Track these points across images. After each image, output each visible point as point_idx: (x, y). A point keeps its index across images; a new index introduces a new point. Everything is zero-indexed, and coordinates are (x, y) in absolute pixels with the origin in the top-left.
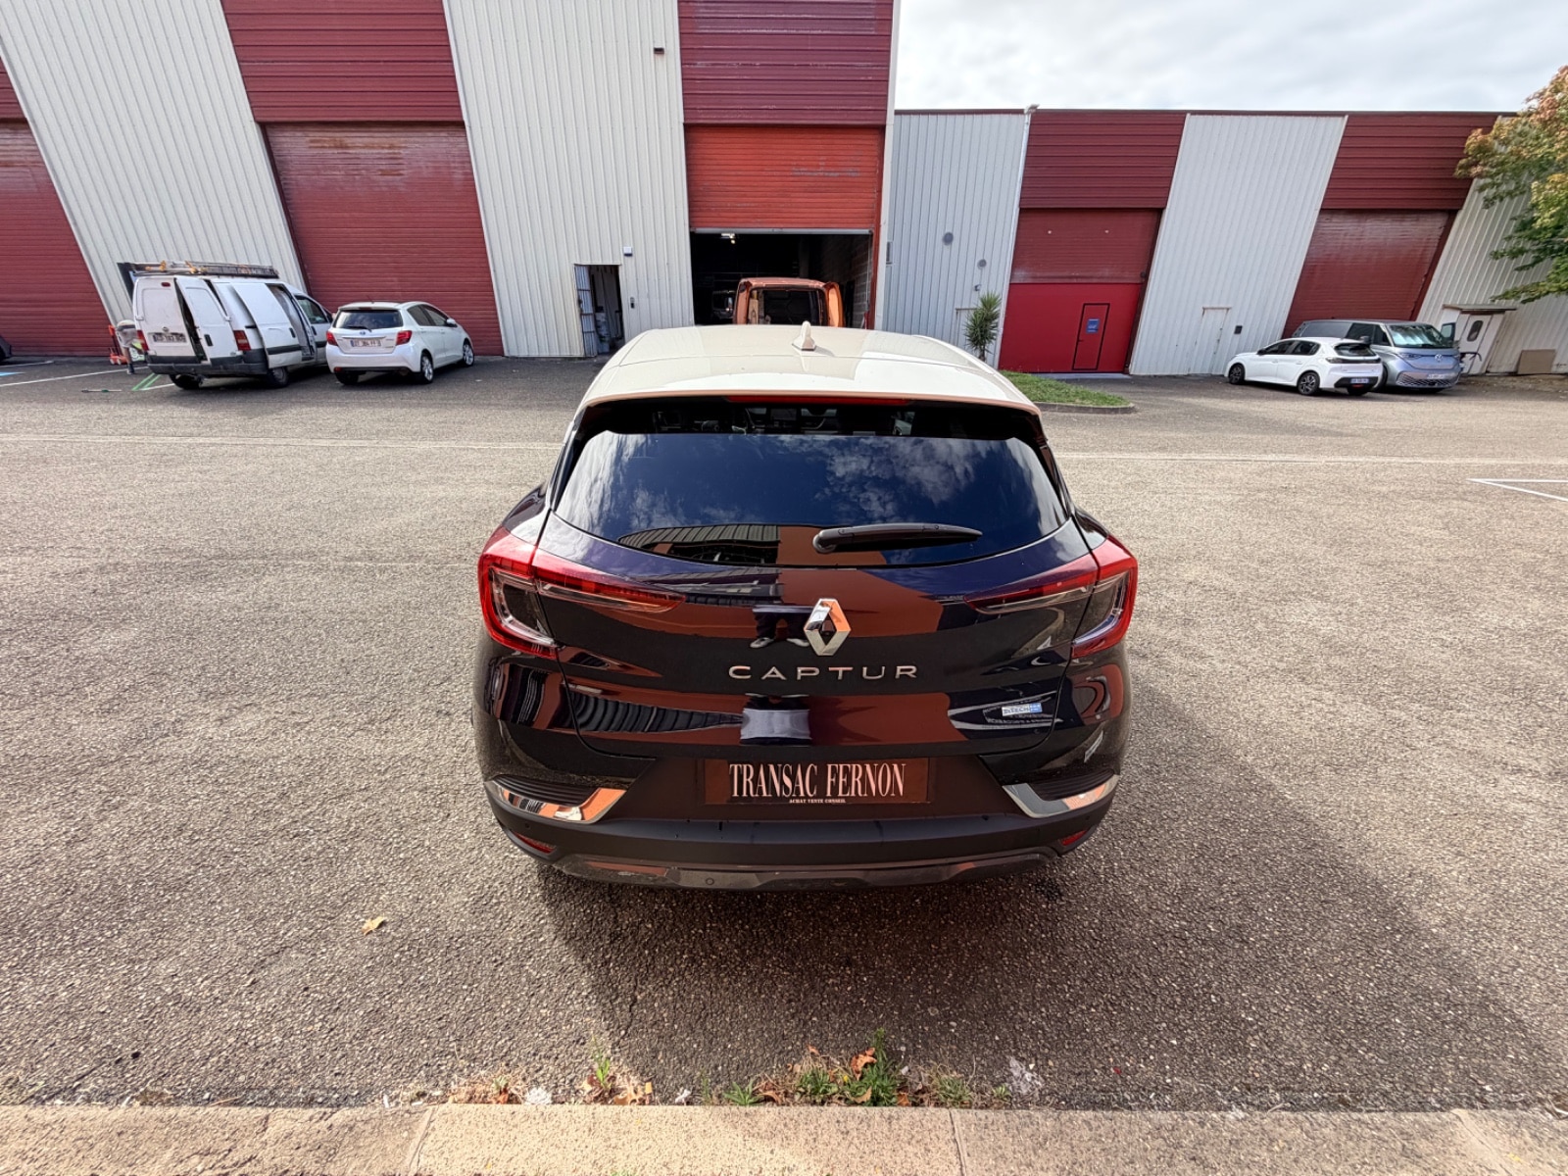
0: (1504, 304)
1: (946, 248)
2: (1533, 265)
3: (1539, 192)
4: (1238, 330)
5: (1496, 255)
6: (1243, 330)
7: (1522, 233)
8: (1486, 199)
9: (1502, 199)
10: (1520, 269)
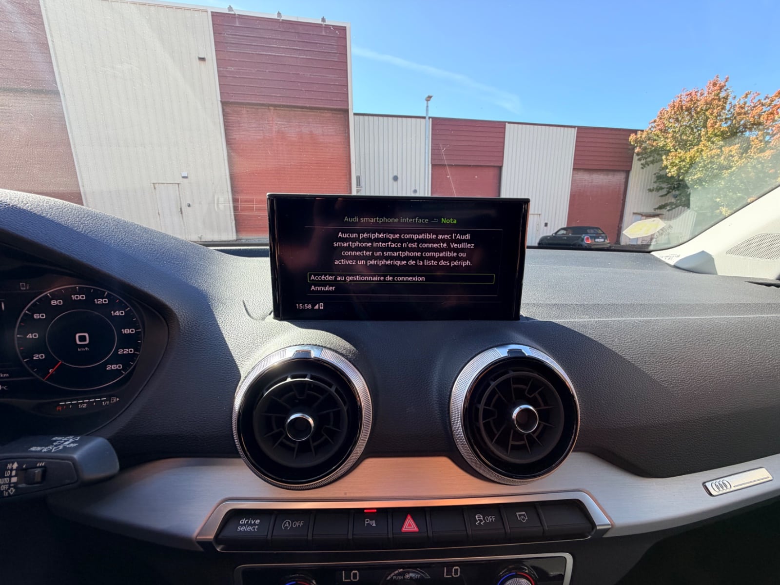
0: (658, 212)
1: (395, 183)
2: (666, 195)
3: (667, 160)
4: (546, 225)
5: (650, 190)
6: (548, 225)
7: (661, 180)
8: (642, 164)
9: (648, 165)
10: (662, 196)
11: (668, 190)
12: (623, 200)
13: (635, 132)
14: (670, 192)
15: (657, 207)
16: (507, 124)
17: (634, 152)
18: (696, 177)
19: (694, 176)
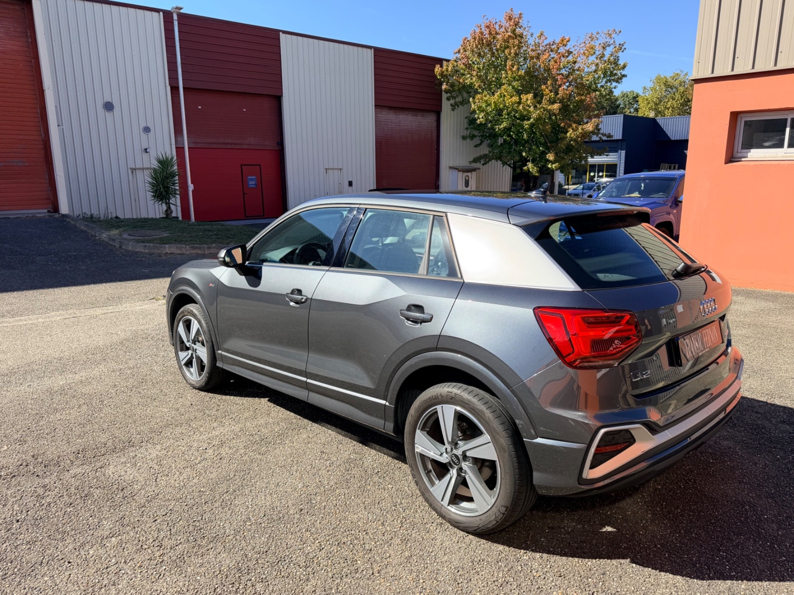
0: (474, 165)
4: (350, 184)
5: (464, 138)
6: (354, 184)
8: (452, 105)
9: (458, 106)
10: (476, 146)
11: (481, 138)
12: (436, 149)
13: (440, 61)
14: (484, 141)
15: (472, 160)
16: (281, 33)
17: (442, 91)
18: (502, 126)
19: (501, 125)
